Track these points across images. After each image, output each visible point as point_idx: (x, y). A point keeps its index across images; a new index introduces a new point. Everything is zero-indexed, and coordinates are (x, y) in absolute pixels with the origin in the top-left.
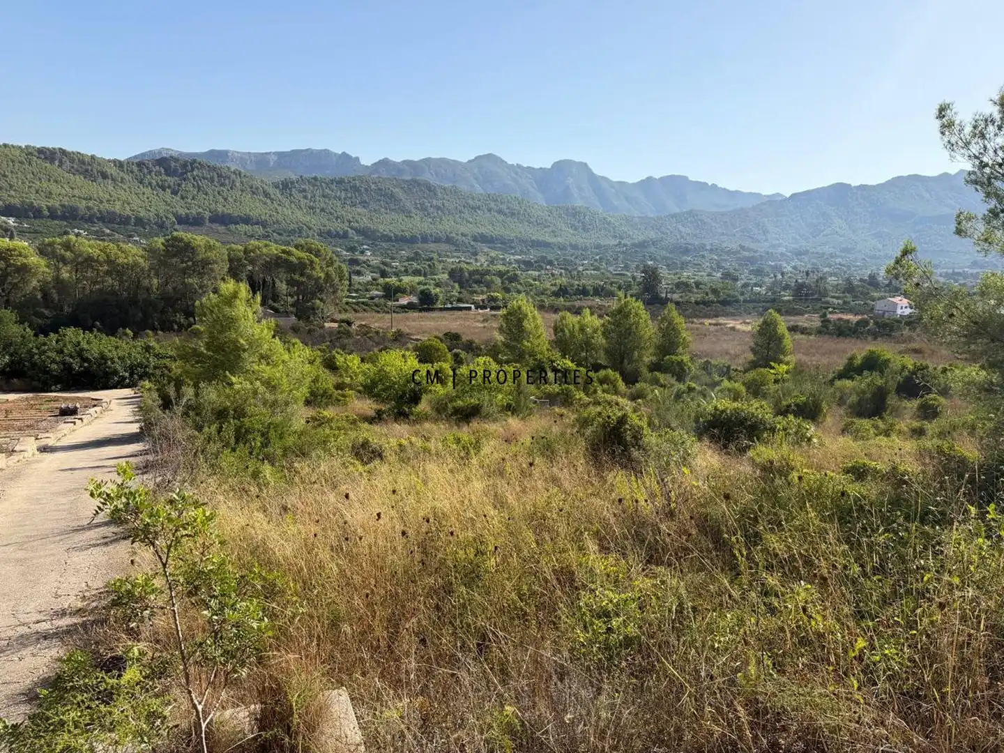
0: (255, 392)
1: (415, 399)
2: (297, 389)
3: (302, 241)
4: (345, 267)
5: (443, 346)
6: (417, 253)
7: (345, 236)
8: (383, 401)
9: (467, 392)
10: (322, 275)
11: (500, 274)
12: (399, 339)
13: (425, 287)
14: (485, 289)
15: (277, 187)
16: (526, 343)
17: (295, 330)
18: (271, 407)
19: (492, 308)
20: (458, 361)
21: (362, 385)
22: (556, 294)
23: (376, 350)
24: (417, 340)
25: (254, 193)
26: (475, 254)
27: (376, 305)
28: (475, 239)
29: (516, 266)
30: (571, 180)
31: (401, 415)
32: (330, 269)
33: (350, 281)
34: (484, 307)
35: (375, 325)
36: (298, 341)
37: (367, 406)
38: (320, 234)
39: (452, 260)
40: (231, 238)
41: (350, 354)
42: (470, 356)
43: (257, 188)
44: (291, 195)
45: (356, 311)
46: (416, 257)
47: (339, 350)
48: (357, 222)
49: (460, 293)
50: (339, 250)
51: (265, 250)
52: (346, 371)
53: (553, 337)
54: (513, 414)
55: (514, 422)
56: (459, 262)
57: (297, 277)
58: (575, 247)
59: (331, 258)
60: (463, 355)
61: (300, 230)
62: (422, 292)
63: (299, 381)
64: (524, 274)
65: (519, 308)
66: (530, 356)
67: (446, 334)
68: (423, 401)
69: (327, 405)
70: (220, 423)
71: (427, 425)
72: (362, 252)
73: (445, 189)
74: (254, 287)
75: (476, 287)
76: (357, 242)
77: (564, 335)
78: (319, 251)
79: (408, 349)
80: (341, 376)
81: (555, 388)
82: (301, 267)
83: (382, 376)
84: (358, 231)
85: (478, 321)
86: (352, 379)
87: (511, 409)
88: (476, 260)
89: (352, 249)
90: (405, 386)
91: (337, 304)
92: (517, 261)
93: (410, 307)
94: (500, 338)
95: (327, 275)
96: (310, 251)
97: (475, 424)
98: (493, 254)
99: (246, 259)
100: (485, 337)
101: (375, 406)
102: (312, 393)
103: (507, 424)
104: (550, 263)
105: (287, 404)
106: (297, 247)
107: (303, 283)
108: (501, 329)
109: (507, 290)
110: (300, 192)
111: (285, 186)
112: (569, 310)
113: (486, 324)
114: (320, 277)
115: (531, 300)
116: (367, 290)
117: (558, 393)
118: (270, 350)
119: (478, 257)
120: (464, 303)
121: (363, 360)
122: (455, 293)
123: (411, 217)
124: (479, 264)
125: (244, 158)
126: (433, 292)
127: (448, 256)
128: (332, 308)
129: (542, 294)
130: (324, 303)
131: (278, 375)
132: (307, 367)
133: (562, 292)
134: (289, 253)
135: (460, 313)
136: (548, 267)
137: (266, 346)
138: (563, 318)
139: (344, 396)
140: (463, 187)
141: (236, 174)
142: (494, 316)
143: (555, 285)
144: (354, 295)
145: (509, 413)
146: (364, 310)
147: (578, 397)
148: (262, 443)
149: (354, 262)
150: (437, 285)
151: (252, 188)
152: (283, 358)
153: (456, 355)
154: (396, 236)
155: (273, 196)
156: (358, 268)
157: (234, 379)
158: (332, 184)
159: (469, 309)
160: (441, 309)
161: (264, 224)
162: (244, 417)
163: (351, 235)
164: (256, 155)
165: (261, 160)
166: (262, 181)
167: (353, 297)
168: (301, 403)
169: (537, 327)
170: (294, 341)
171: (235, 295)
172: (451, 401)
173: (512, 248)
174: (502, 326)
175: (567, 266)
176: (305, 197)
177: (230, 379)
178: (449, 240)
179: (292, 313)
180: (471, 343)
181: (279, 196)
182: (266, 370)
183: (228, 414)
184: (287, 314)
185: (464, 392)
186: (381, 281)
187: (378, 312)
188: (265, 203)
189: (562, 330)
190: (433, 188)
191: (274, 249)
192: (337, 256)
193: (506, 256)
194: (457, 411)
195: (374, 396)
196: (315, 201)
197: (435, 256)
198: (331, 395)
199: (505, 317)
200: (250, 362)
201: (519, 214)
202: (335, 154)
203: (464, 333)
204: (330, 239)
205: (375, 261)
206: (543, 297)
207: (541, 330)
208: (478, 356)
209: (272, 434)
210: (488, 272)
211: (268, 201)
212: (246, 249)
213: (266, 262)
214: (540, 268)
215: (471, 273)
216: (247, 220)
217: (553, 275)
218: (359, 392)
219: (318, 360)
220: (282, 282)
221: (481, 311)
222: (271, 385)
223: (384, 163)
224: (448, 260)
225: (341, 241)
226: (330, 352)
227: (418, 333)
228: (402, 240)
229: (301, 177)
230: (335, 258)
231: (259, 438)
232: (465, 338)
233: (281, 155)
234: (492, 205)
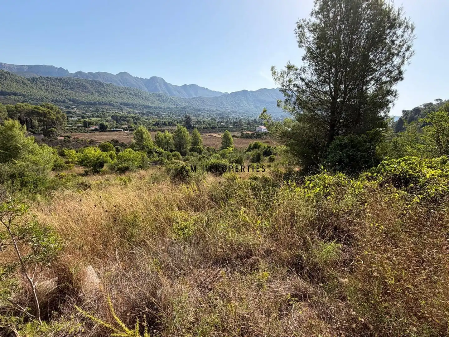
0: (28, 166)
1: (102, 165)
2: (48, 164)
3: (44, 104)
4: (65, 114)
5: (111, 145)
6: (97, 109)
7: (64, 102)
8: (87, 167)
9: (123, 162)
10: (55, 118)
11: (133, 117)
12: (92, 143)
13: (102, 122)
14: (127, 123)
15: (29, 80)
16: (145, 143)
17: (44, 140)
18: (36, 172)
19: (130, 130)
20: (118, 150)
21: (78, 161)
22: (155, 125)
23: (82, 147)
24: (100, 143)
25: (17, 82)
26: (122, 110)
27: (81, 130)
28: (121, 104)
29: (139, 114)
30: (157, 84)
31: (96, 172)
32: (58, 115)
33: (68, 120)
34: (126, 130)
35: (81, 138)
36: (46, 145)
37: (81, 170)
38: (52, 101)
39: (112, 112)
40: (7, 102)
41: (70, 150)
42: (123, 149)
43: (19, 80)
44: (36, 84)
45: (71, 132)
46: (97, 111)
47: (65, 148)
48: (69, 96)
49: (117, 125)
50: (61, 107)
51: (26, 107)
52: (70, 156)
53: (155, 140)
54: (141, 169)
55: (142, 172)
56: (115, 113)
57: (42, 118)
58: (161, 108)
59: (58, 111)
60: (120, 148)
61: (42, 99)
62: (100, 124)
63: (48, 161)
64: (142, 117)
65: (141, 130)
66: (147, 147)
67: (112, 140)
68: (104, 166)
69: (62, 170)
70: (12, 180)
71: (107, 176)
72: (73, 109)
73: (107, 84)
74: (22, 122)
75: (123, 123)
76: (70, 104)
77: (159, 139)
78: (52, 108)
79: (96, 147)
80: (67, 159)
81: (157, 159)
82: (44, 114)
83: (87, 158)
84: (70, 100)
85: (125, 135)
86: (72, 159)
87: (140, 167)
88: (122, 112)
89: (68, 107)
90: (97, 161)
91: (63, 130)
92: (139, 113)
93: (96, 130)
94: (134, 141)
95: (57, 118)
96: (48, 108)
97: (127, 173)
98: (129, 110)
99: (16, 111)
100: (128, 141)
101: (84, 169)
102: (55, 165)
103: (140, 173)
104: (152, 113)
105: (44, 170)
106: (41, 106)
107: (46, 121)
108: (134, 138)
109: (136, 124)
110: (41, 83)
111: (33, 80)
112: (160, 131)
113: (128, 136)
114: (54, 118)
115: (145, 127)
116: (76, 124)
117: (158, 160)
118: (33, 149)
119: (123, 111)
120: (118, 128)
121: (77, 152)
122: (114, 125)
123: (93, 95)
124: (123, 114)
125: (10, 67)
126: (105, 124)
127: (110, 111)
128: (60, 131)
129: (149, 125)
130: (57, 129)
131: (38, 159)
132: (52, 156)
133: (157, 124)
134: (38, 109)
135: (117, 132)
136: (151, 115)
137: (31, 147)
138: (158, 133)
139: (70, 166)
140: (114, 84)
141: (7, 74)
142: (131, 133)
143: (154, 121)
144: (70, 126)
145: (140, 169)
146: (75, 132)
147: (165, 161)
148: (34, 186)
149: (69, 112)
150: (107, 121)
151: (16, 80)
152: (39, 152)
153: (117, 148)
154: (87, 102)
155: (27, 84)
156: (71, 115)
157: (16, 162)
158: (56, 80)
159: (121, 131)
160: (109, 131)
161: (24, 96)
162: (24, 176)
163: (66, 102)
164: (16, 66)
165: (20, 68)
166: (21, 77)
167: (70, 127)
168: (50, 170)
169: (149, 137)
170: (43, 145)
171: (13, 126)
172: (116, 166)
173: (137, 108)
174: (135, 137)
175: (158, 115)
176: (44, 85)
177: (14, 161)
178: (110, 104)
179: (41, 133)
180: (123, 143)
181: (31, 84)
182: (33, 158)
183: (16, 176)
184: (39, 134)
185: (122, 162)
186: (82, 120)
187: (82, 132)
188: (24, 87)
189: (158, 138)
190: (102, 84)
191: (31, 107)
192: (61, 110)
193: (134, 111)
194: (119, 169)
195: (83, 165)
196: (48, 87)
197: (105, 110)
198: (64, 166)
199: (136, 133)
200: (24, 154)
201: (138, 95)
202: (57, 68)
203: (119, 140)
204: (57, 103)
205: (79, 112)
206: (150, 126)
207: (150, 138)
208: (126, 148)
209: (38, 183)
210: (127, 117)
211: (25, 86)
212: (16, 106)
213: (27, 112)
214: (148, 115)
215: (121, 117)
216: (15, 94)
217: (153, 118)
218: (77, 164)
219: (56, 153)
220: (35, 120)
221: (126, 131)
222: (35, 163)
223: (80, 73)
224: (111, 112)
225: (62, 104)
226: (61, 149)
227: (100, 140)
228: (90, 104)
229: (41, 76)
230: (60, 111)
231: (32, 185)
232: (120, 142)
233: (30, 67)
234: (128, 91)
